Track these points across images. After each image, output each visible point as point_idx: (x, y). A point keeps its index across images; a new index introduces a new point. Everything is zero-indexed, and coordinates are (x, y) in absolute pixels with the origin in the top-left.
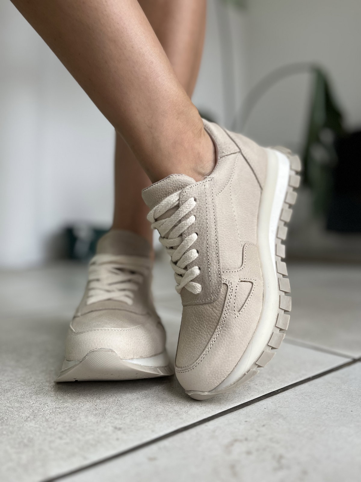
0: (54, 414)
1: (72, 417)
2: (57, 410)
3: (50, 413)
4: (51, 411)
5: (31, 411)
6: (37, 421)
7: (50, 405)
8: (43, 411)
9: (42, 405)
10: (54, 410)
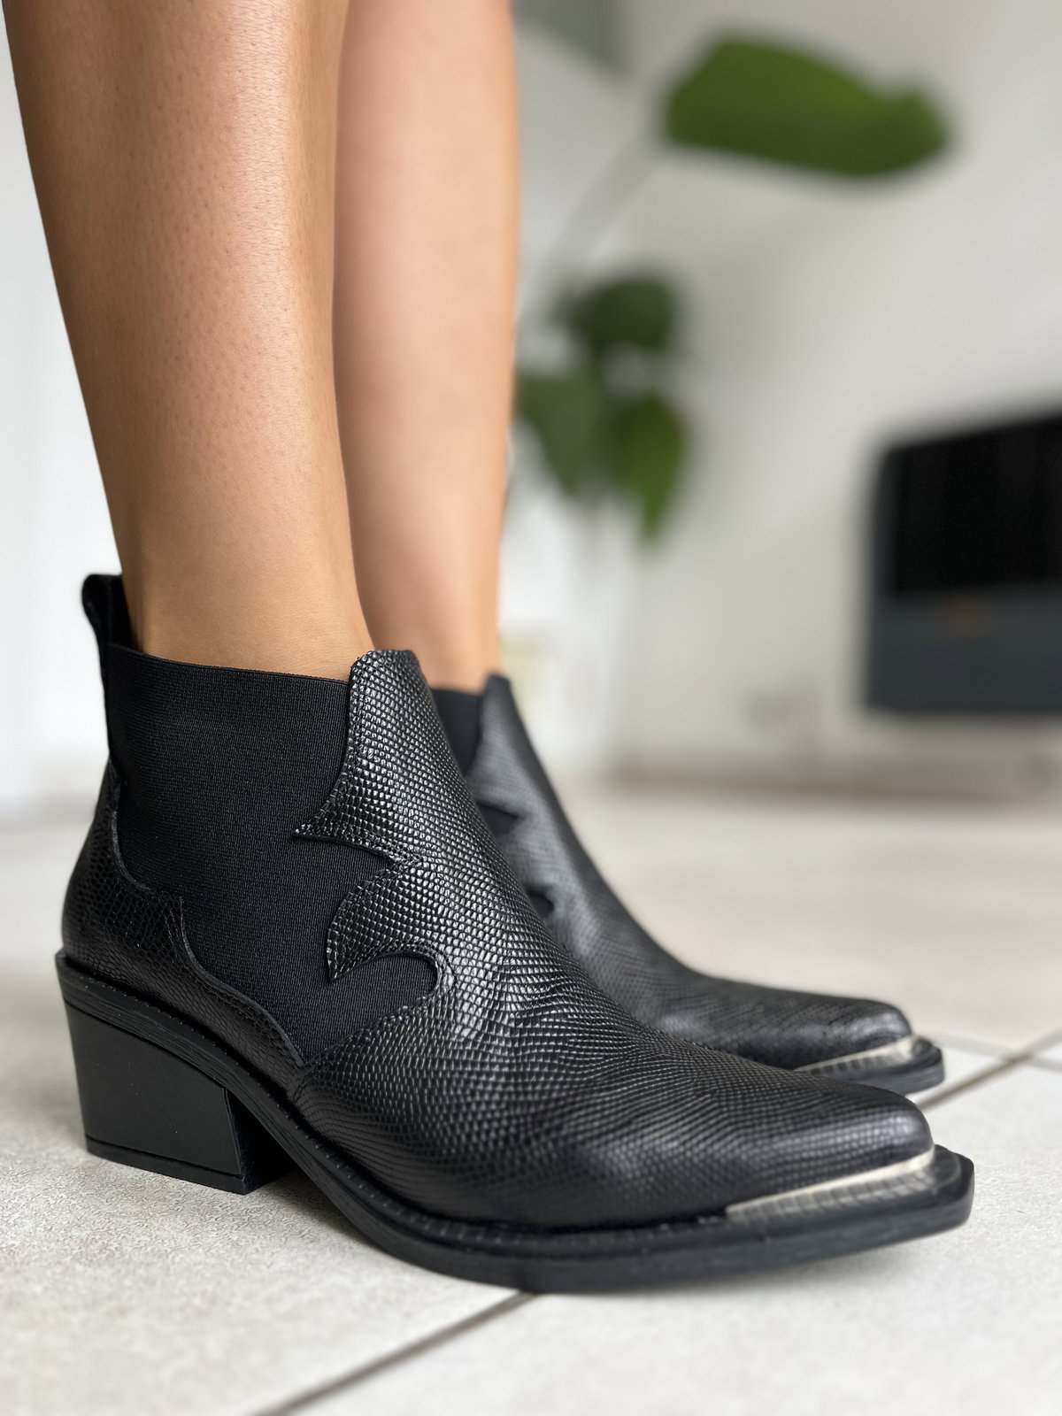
0: (248, 1228)
1: (303, 1233)
2: (254, 1215)
3: (237, 1224)
4: (236, 1221)
5: (181, 1222)
6: (210, 1248)
7: (226, 1204)
8: (213, 1220)
9: (205, 1204)
10: (246, 1218)
